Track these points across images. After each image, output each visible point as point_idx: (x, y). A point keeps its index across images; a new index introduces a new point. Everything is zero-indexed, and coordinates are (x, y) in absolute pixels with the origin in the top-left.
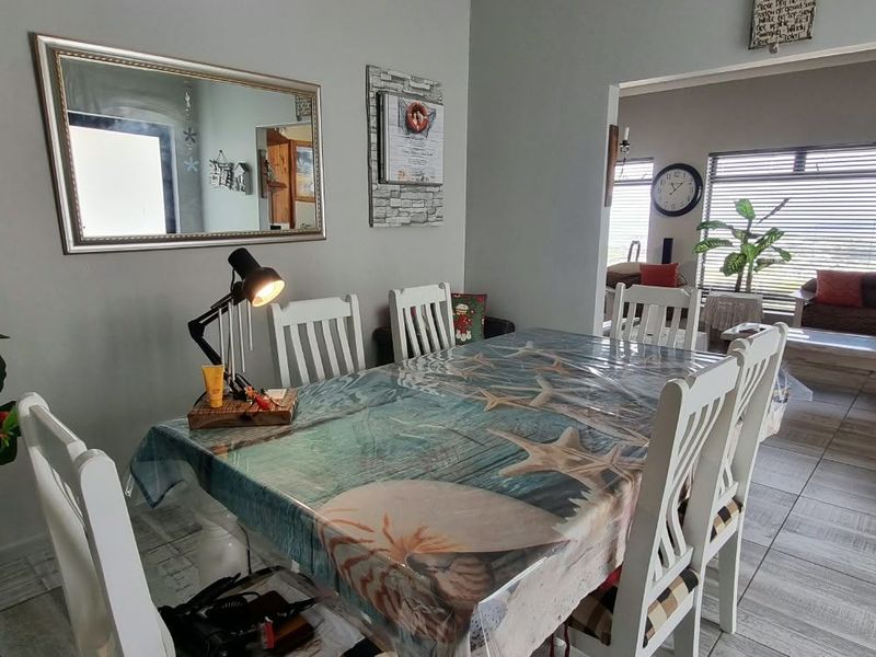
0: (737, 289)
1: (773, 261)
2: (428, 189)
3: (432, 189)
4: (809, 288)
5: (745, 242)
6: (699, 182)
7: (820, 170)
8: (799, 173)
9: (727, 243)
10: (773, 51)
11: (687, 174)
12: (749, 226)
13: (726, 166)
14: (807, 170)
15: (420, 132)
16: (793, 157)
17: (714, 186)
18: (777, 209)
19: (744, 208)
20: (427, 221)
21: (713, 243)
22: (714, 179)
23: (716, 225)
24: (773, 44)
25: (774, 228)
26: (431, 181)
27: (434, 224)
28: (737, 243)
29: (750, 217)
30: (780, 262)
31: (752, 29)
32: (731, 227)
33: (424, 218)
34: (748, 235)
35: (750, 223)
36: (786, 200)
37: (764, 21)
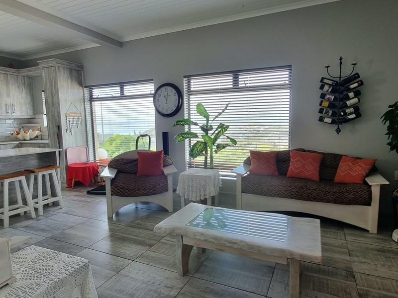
0: (206, 166)
6: (180, 95)
7: (247, 85)
8: (236, 88)
11: (173, 90)
12: (208, 123)
13: (197, 84)
14: (240, 85)
16: (231, 78)
17: (190, 97)
22: (190, 93)
25: (221, 123)
29: (207, 117)
35: (208, 121)
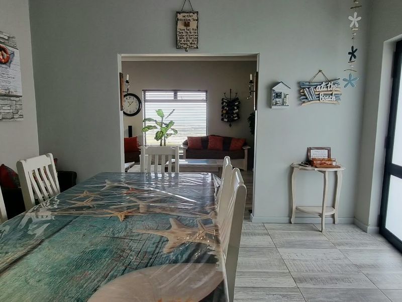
1: (171, 134)
2: (12, 98)
3: (15, 99)
4: (185, 144)
5: (161, 126)
6: (140, 102)
7: (183, 99)
8: (176, 99)
9: (155, 127)
10: (186, 51)
11: (135, 98)
13: (149, 95)
14: (178, 99)
15: (5, 63)
16: (173, 94)
17: (146, 103)
18: (171, 113)
19: (160, 113)
20: (13, 118)
21: (149, 128)
22: (145, 101)
23: (150, 120)
24: (187, 48)
25: (171, 121)
26: (15, 94)
27: (18, 119)
28: (159, 127)
29: (162, 117)
30: (174, 134)
31: (177, 41)
32: (155, 121)
33: (11, 116)
34: (162, 123)
35: (162, 119)
36: (174, 110)
37: (181, 38)
